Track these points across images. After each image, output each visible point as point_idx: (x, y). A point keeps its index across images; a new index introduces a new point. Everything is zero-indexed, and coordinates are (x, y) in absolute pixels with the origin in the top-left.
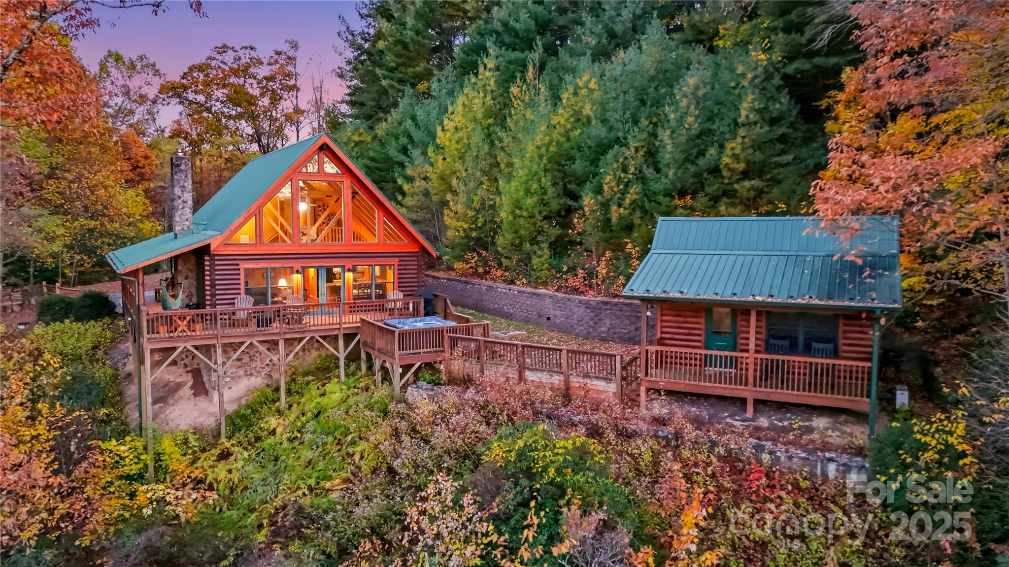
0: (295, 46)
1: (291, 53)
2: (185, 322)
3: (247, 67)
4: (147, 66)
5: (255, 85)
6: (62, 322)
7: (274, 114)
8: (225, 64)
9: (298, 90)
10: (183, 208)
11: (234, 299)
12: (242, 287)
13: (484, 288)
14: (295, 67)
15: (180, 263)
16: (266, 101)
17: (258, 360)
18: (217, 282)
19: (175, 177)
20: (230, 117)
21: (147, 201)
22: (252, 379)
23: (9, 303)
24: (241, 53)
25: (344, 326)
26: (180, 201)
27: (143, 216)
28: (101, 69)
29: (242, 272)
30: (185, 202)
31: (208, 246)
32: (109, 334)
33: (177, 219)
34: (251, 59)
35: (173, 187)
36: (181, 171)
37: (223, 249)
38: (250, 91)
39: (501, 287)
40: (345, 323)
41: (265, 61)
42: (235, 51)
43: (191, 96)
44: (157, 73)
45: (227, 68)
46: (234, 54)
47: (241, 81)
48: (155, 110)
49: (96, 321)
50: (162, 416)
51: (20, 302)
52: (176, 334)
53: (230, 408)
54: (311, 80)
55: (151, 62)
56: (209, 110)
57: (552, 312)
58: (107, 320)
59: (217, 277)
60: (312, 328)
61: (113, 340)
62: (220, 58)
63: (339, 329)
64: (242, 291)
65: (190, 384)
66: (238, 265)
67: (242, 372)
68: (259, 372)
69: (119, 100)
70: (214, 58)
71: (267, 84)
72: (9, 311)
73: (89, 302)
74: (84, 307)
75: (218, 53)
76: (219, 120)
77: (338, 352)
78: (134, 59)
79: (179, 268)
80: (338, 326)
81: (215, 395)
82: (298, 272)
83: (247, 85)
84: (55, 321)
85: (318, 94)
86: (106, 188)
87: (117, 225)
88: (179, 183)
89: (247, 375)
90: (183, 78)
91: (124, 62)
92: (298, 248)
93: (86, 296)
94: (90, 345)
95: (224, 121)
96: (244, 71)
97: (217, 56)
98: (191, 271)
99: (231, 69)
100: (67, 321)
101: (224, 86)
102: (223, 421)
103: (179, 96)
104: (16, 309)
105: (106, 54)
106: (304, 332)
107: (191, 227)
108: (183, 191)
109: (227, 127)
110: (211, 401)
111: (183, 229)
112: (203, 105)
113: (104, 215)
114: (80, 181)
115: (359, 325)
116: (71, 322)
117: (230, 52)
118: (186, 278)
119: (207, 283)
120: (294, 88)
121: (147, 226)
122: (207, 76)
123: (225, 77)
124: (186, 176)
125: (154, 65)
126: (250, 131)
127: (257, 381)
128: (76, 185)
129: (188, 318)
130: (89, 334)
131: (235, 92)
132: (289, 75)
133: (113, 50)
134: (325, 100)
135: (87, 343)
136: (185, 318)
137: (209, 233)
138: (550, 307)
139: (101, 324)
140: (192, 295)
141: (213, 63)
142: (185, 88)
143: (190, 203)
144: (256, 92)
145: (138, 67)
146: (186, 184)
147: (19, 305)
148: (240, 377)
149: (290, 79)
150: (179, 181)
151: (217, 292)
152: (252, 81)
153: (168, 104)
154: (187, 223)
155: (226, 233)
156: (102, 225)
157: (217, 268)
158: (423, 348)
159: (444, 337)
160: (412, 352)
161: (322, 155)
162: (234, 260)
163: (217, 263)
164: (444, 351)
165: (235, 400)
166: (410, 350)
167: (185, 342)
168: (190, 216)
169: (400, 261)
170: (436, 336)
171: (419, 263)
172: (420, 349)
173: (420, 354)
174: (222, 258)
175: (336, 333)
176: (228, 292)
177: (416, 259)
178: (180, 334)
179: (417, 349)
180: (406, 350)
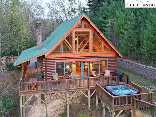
10: (39, 40)
11: (53, 73)
19: (37, 30)
22: (59, 100)
25: (90, 87)
26: (38, 38)
29: (55, 64)
31: (44, 56)
35: (36, 33)
36: (38, 28)
37: (49, 56)
40: (90, 86)
52: (31, 91)
64: (56, 70)
66: (54, 61)
67: (55, 98)
68: (61, 98)
77: (88, 96)
80: (88, 87)
82: (74, 64)
89: (57, 99)
92: (74, 55)
106: (76, 89)
107: (42, 46)
108: (39, 35)
111: (39, 47)
115: (95, 86)
143: (41, 38)
146: (40, 32)
154: (40, 45)
155: (50, 51)
157: (47, 62)
158: (124, 104)
159: (133, 99)
160: (120, 105)
161: (83, 22)
162: (53, 59)
163: (47, 61)
164: (133, 105)
165: (53, 107)
166: (119, 105)
167: (34, 93)
168: (41, 42)
169: (109, 59)
170: (129, 99)
171: (116, 59)
172: (123, 104)
173: (123, 106)
174: (49, 59)
175: (87, 89)
176: (51, 71)
177: (114, 58)
178: (32, 91)
179: (122, 104)
180: (117, 105)
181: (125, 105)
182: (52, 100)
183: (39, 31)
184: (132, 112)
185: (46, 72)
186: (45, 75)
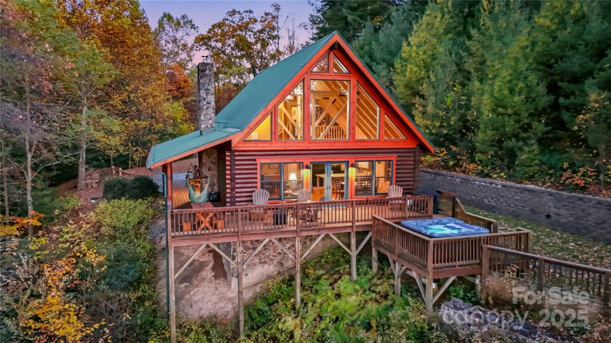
0: (277, 8)
1: (275, 14)
2: (208, 219)
3: (248, 24)
4: (187, 22)
5: (252, 36)
6: (120, 199)
7: (264, 54)
8: (234, 22)
9: (279, 38)
10: (207, 108)
11: (252, 192)
12: (259, 181)
13: (458, 180)
14: (277, 23)
15: (204, 156)
16: (259, 46)
17: (271, 248)
18: (237, 176)
19: (201, 81)
20: (237, 57)
21: (185, 110)
22: (266, 266)
23: (90, 181)
24: (244, 15)
25: (357, 224)
26: (205, 102)
27: (183, 120)
28: (160, 26)
29: (259, 167)
30: (209, 103)
31: (229, 142)
32: (151, 211)
33: (202, 118)
34: (250, 19)
35: (199, 90)
36: (206, 75)
37: (242, 145)
38: (249, 40)
39: (480, 181)
40: (358, 221)
41: (259, 19)
42: (240, 14)
43: (213, 44)
44: (193, 27)
45: (235, 25)
46: (240, 16)
47: (244, 33)
48: (192, 54)
49: (143, 199)
50: (187, 297)
51: (97, 181)
52: (199, 232)
53: (247, 295)
54: (287, 31)
55: (190, 19)
56: (224, 52)
57: (553, 210)
58: (150, 199)
59: (236, 172)
60: (327, 226)
61: (154, 216)
62: (231, 19)
63: (352, 227)
64: (259, 185)
65: (211, 265)
66: (255, 160)
67: (257, 260)
68: (272, 260)
69: (170, 46)
70: (227, 20)
71: (259, 36)
72: (90, 187)
73: (138, 184)
74: (134, 188)
75: (230, 15)
76: (230, 59)
77: (350, 249)
78: (179, 18)
79: (204, 161)
80: (350, 224)
81: (234, 281)
82: (307, 167)
83: (247, 36)
84: (114, 198)
85: (292, 41)
86: (154, 97)
87: (161, 125)
88: (204, 86)
89: (261, 263)
90: (209, 32)
91: (173, 20)
92: (309, 145)
93: (137, 179)
94: (137, 220)
95: (233, 60)
96: (245, 27)
97: (229, 18)
98: (213, 163)
99: (238, 25)
100: (123, 199)
101: (233, 37)
102: (242, 309)
103: (206, 44)
104: (95, 185)
105: (162, 15)
106: (319, 230)
107: (214, 125)
108: (207, 94)
109: (234, 63)
110: (229, 286)
111: (207, 127)
112: (220, 50)
113: (152, 117)
114: (137, 92)
115: (370, 223)
116: (126, 200)
117: (237, 14)
118: (210, 169)
119: (228, 177)
120: (277, 37)
121: (185, 127)
122: (223, 30)
123: (235, 30)
124: (210, 81)
125: (191, 21)
126: (248, 65)
127: (270, 269)
128: (133, 95)
129: (211, 215)
130: (137, 211)
131: (240, 40)
132: (273, 29)
133: (167, 12)
134: (295, 45)
135: (134, 219)
136: (208, 214)
137: (230, 130)
138: (551, 204)
139: (146, 202)
140: (214, 184)
141: (227, 22)
142: (209, 38)
143: (213, 104)
144: (253, 41)
145: (182, 24)
146: (210, 87)
147: (97, 183)
148: (255, 265)
149: (274, 31)
150: (204, 84)
151: (237, 186)
152: (251, 33)
153: (200, 49)
154: (211, 121)
155: (246, 131)
156: (151, 125)
157: (236, 163)
158: (459, 260)
159: (481, 248)
160: (447, 264)
161: (332, 54)
162: (252, 155)
163: (236, 158)
164: (480, 264)
165: (252, 286)
166: (444, 262)
167: (208, 240)
168: (213, 115)
169: (399, 157)
170: (472, 246)
171: (417, 158)
172: (455, 261)
173: (455, 266)
174: (242, 153)
175: (348, 230)
176: (246, 185)
177: (412, 154)
178: (203, 232)
179: (452, 261)
180: (441, 262)
181: (461, 263)
182: (248, 266)
183: (209, 85)
184: (477, 281)
185: (233, 189)
186: (229, 198)
